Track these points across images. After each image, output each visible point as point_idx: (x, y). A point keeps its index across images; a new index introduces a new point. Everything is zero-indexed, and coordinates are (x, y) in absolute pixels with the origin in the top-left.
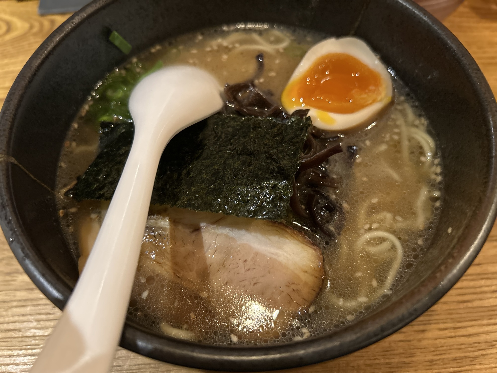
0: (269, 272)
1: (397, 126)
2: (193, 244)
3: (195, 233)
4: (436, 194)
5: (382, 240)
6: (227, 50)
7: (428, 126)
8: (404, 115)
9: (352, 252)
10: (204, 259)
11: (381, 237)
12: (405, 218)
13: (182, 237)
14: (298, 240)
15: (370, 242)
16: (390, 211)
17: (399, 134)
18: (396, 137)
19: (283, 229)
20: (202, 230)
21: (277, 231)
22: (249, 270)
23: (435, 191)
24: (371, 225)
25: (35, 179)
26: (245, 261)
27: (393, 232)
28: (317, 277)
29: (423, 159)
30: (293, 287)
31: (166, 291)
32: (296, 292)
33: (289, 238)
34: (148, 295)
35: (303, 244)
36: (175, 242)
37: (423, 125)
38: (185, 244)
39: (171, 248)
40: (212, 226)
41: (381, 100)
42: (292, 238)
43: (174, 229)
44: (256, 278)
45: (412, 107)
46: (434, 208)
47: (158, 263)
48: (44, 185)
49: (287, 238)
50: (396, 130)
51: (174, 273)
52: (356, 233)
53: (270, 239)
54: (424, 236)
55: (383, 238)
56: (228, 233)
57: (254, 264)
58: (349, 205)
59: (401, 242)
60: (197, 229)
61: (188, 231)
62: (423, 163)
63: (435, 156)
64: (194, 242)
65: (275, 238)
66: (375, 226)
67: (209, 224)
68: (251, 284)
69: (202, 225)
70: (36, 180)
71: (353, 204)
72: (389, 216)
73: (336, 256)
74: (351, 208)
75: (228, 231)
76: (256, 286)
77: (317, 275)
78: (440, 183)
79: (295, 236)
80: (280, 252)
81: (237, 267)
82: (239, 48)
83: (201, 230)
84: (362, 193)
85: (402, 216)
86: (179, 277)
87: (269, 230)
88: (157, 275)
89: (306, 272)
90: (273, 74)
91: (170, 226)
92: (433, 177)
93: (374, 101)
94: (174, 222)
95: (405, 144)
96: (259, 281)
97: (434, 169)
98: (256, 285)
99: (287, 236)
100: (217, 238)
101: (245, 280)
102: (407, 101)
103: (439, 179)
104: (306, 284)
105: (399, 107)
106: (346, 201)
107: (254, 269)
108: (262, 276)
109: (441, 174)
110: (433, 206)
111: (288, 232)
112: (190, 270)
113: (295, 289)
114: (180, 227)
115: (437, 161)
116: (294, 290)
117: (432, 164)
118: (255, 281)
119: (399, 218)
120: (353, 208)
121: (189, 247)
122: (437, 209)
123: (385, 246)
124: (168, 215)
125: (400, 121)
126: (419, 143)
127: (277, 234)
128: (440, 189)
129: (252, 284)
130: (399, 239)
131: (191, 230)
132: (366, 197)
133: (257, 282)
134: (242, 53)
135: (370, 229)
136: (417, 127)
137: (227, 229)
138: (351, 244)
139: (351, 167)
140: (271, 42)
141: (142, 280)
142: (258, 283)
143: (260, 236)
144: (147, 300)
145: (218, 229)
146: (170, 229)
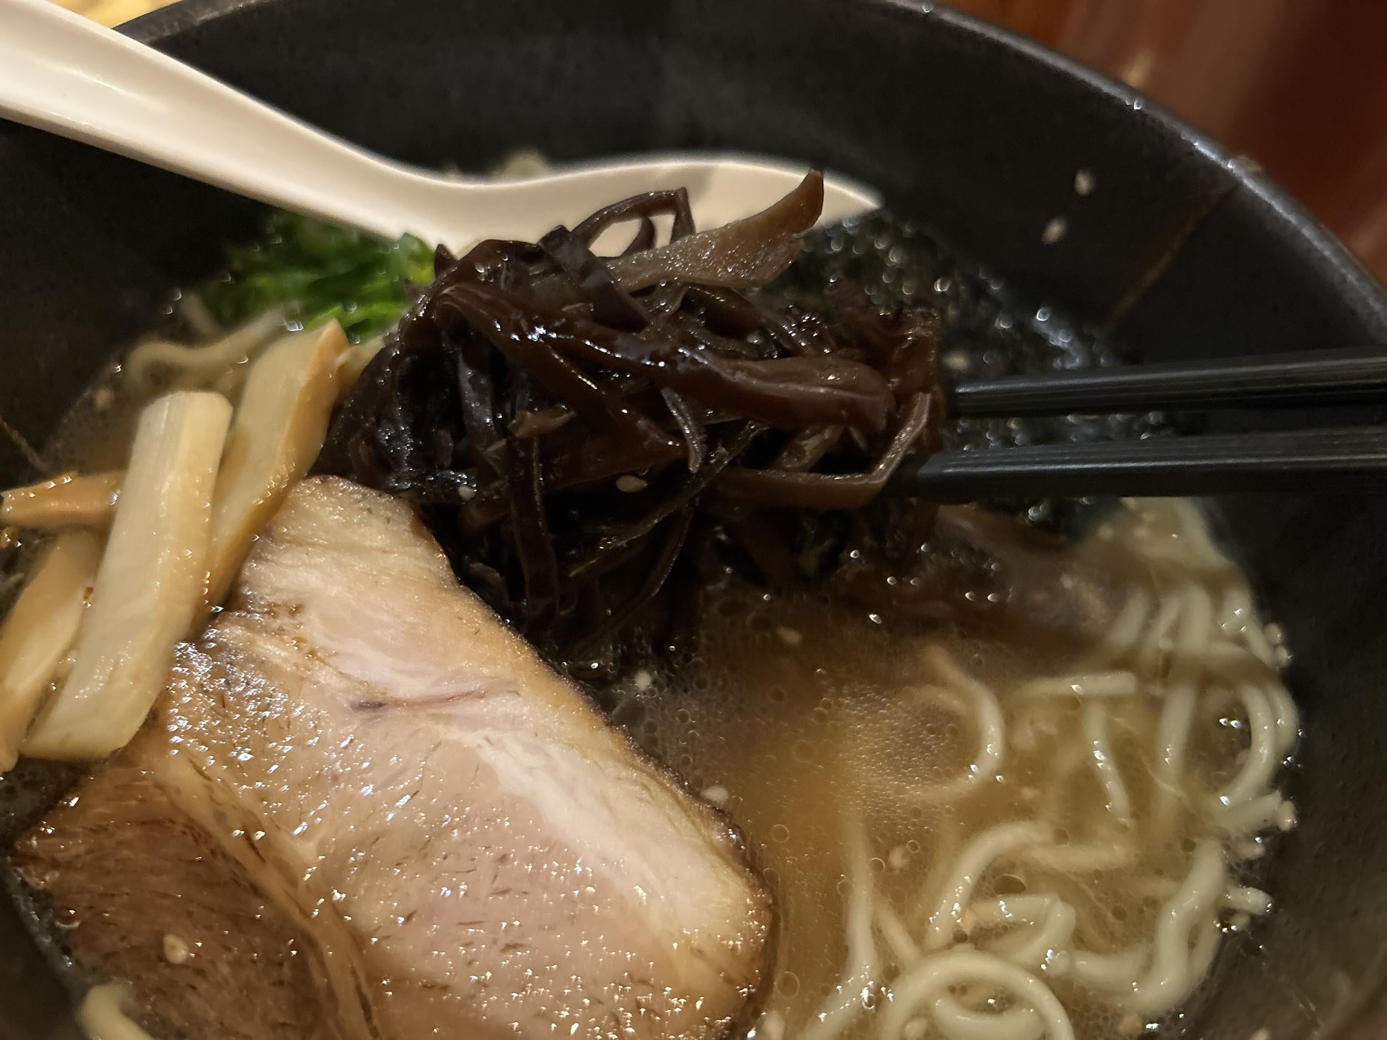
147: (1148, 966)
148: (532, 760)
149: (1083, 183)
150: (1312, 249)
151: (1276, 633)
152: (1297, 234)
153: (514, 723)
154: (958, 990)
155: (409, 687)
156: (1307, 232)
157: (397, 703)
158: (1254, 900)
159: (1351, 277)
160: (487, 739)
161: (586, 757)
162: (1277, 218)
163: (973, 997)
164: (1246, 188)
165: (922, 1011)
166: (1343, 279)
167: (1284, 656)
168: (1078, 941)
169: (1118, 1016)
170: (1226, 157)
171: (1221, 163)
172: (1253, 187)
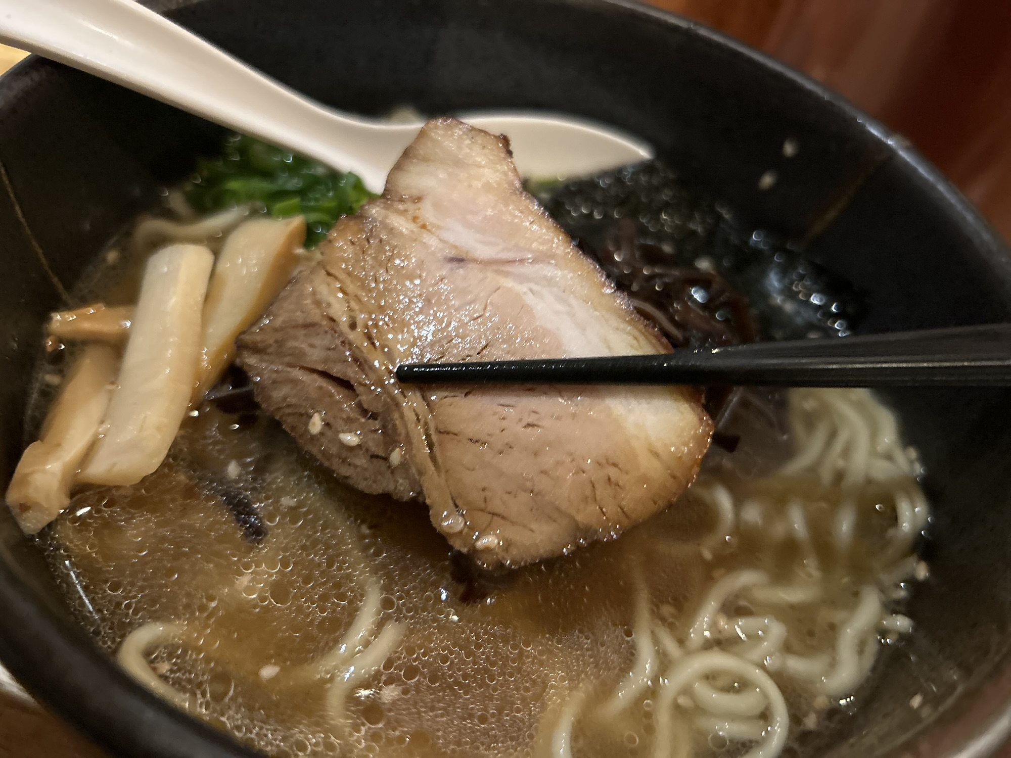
3: (453, 265)
30: (613, 472)
32: (613, 486)
44: (538, 413)
60: (462, 259)
68: (520, 420)
75: (525, 290)
76: (530, 429)
89: (656, 455)
96: (540, 424)
100: (495, 292)
101: (512, 406)
104: (644, 479)
107: (545, 393)
108: (553, 417)
113: (612, 479)
116: (609, 479)
118: (532, 419)
129: (524, 423)
133: (535, 423)
137: (526, 284)
142: (538, 426)
147: (833, 665)
148: (560, 307)
149: (789, 149)
150: (943, 198)
151: (913, 453)
152: (933, 188)
153: (549, 282)
154: (710, 677)
155: (483, 252)
156: (941, 187)
157: (475, 261)
158: (902, 623)
159: (970, 218)
160: (531, 290)
161: (596, 310)
162: (921, 177)
163: (720, 683)
164: (900, 157)
165: (687, 690)
166: (964, 219)
167: (919, 469)
168: (787, 648)
169: (814, 696)
170: (888, 135)
171: (884, 139)
172: (905, 155)
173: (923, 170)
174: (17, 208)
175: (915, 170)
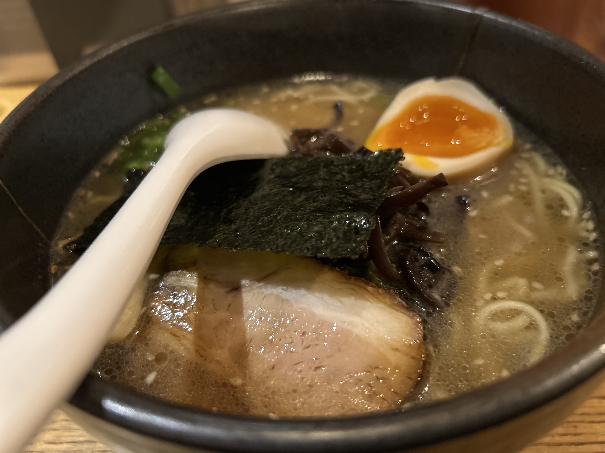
0: (339, 350)
1: (524, 176)
2: (228, 309)
3: (232, 294)
4: (592, 254)
5: (515, 313)
6: (298, 100)
7: (568, 175)
8: (534, 165)
9: (468, 330)
10: (243, 330)
11: (513, 309)
12: (547, 285)
13: (213, 299)
14: (385, 303)
15: (496, 317)
16: (522, 276)
17: (527, 184)
18: (524, 188)
19: (361, 287)
20: (243, 290)
21: (353, 289)
22: (308, 347)
23: (589, 250)
24: (494, 293)
25: (25, 215)
26: (304, 334)
27: (532, 303)
28: (413, 358)
29: (565, 213)
30: (377, 373)
31: (181, 372)
33: (370, 300)
34: (155, 378)
35: (392, 308)
36: (203, 307)
37: (561, 174)
38: (216, 309)
39: (196, 315)
40: (257, 285)
41: (498, 144)
42: (375, 299)
43: (203, 288)
44: (319, 358)
45: (544, 155)
46: (590, 273)
47: (174, 335)
48: (36, 227)
49: (367, 300)
50: (523, 180)
51: (197, 351)
52: (473, 305)
53: (341, 302)
54: (580, 309)
55: (515, 310)
56: (281, 293)
57: (317, 338)
58: (462, 268)
59: (544, 316)
60: (236, 289)
61: (222, 291)
62: (566, 218)
63: (583, 208)
64: (229, 306)
65: (349, 301)
66: (500, 295)
67: (254, 281)
68: (310, 368)
69: (245, 282)
70: (27, 217)
71: (467, 268)
72: (522, 283)
73: (443, 334)
74: (464, 273)
75: (280, 290)
76: (319, 371)
77: (414, 354)
78: (595, 241)
79: (379, 297)
80: (356, 320)
81: (291, 343)
82: (313, 99)
83: (241, 290)
84: (480, 254)
85: (542, 282)
86: (202, 356)
87: (341, 289)
88: (172, 352)
89: (397, 350)
90: (355, 123)
91: (199, 283)
92: (584, 234)
93: (489, 145)
94: (204, 279)
95: (538, 196)
96: (323, 364)
97: (583, 224)
98: (318, 369)
99: (367, 297)
100: (263, 300)
101: (302, 362)
102: (534, 149)
103: (593, 236)
105: (525, 155)
106: (457, 263)
107: (317, 345)
108: (328, 357)
109: (595, 230)
110: (589, 270)
111: (368, 291)
112: (221, 348)
113: (379, 376)
114: (212, 286)
115: (586, 215)
116: (378, 378)
117: (580, 218)
119: (537, 285)
120: (468, 272)
121: (222, 314)
122: (595, 273)
123: (520, 322)
124: (196, 270)
125: (527, 170)
126: (557, 194)
127: (352, 295)
128: (597, 248)
129: (313, 368)
130: (542, 311)
131: (228, 289)
132: (486, 258)
133: (320, 365)
134: (316, 104)
135: (494, 299)
136: (552, 177)
137: (279, 287)
138: (468, 320)
139: (462, 222)
140: (354, 94)
141: (149, 358)
142: (322, 366)
143: (326, 297)
144: (151, 385)
145: (266, 288)
146: (198, 288)
164: (486, 17)
171: (474, 12)
172: (489, 15)
173: (501, 19)
174: (20, 208)
175: (496, 22)
